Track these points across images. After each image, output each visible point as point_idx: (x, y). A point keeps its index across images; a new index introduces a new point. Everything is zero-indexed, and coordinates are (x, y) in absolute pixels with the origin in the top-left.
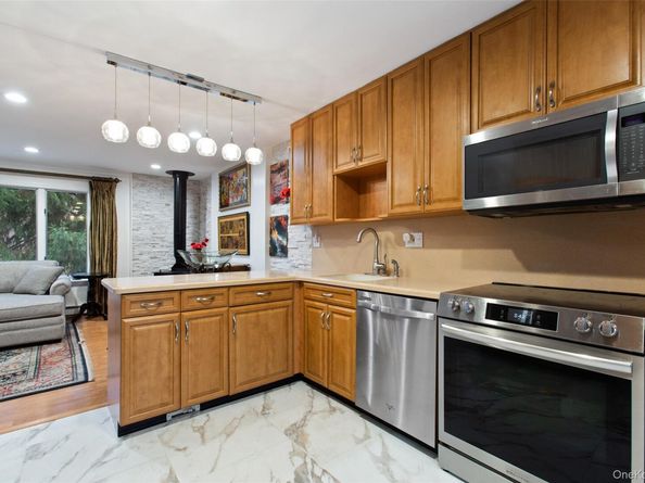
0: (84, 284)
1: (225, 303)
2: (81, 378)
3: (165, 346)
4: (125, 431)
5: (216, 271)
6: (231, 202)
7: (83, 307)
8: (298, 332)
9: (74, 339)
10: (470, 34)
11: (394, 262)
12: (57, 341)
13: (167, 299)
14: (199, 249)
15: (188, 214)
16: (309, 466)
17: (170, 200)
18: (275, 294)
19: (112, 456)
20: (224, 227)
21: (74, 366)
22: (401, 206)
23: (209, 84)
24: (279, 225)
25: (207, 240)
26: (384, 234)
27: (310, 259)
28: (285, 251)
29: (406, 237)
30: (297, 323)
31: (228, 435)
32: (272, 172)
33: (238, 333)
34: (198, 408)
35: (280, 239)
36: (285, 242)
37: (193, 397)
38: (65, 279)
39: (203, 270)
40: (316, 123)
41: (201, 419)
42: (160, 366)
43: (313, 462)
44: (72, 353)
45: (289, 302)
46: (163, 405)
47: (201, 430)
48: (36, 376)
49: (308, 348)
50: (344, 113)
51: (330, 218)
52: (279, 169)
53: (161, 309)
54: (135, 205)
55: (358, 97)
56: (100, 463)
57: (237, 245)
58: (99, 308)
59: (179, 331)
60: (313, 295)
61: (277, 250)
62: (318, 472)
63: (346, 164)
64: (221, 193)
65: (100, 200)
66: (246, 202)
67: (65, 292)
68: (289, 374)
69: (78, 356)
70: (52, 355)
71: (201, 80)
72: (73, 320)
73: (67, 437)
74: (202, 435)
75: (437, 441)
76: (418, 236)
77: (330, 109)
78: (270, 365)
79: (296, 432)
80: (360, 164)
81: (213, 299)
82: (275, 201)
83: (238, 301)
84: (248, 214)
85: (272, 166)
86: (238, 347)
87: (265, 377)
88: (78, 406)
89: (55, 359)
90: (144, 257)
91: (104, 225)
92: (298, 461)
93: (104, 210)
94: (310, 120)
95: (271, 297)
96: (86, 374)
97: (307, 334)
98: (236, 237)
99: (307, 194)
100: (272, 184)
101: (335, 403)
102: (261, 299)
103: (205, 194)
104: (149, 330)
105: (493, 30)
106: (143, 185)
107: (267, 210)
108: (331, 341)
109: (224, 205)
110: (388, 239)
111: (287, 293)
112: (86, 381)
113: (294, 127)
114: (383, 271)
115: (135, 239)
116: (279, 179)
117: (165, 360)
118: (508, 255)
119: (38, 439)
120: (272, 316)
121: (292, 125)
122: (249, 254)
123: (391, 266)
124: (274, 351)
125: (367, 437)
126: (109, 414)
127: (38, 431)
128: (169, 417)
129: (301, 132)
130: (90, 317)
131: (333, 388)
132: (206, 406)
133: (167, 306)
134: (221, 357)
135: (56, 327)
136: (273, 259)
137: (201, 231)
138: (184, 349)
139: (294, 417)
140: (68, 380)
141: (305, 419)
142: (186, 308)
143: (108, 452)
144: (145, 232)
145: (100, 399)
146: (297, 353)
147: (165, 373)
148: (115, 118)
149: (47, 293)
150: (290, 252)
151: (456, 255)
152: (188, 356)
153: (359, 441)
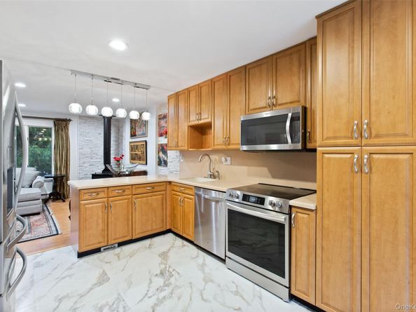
0: (51, 181)
1: (130, 193)
2: (55, 233)
3: (100, 214)
4: (81, 255)
5: (127, 175)
6: (137, 134)
7: (50, 195)
8: (169, 207)
9: (47, 213)
10: (245, 66)
11: (217, 172)
12: (38, 214)
13: (101, 192)
14: (118, 161)
15: (112, 139)
16: (167, 268)
17: (101, 131)
18: (156, 188)
19: (75, 265)
20: (133, 148)
21: (50, 227)
22: (218, 145)
23: (123, 81)
24: (163, 149)
25: (123, 156)
26: (214, 157)
27: (178, 168)
28: (166, 163)
29: (223, 159)
30: (168, 203)
31: (131, 257)
32: (159, 119)
33: (137, 208)
34: (116, 245)
35: (164, 156)
36: (166, 159)
37: (115, 239)
38: (40, 179)
39: (120, 175)
40: (180, 97)
41: (118, 250)
42: (98, 224)
43: (169, 267)
44: (47, 219)
45: (164, 192)
46: (99, 243)
47: (118, 256)
48: (30, 232)
49: (173, 216)
50: (193, 94)
51: (186, 148)
52: (163, 117)
53: (99, 196)
54: (81, 135)
55: (199, 87)
56: (70, 268)
57: (140, 159)
58: (60, 195)
59: (107, 207)
60: (176, 188)
61: (162, 162)
62: (171, 270)
63: (194, 121)
64: (132, 128)
65: (60, 132)
66: (145, 135)
67: (41, 186)
68: (164, 229)
69: (51, 221)
70: (36, 221)
71: (118, 80)
72: (45, 201)
73: (52, 259)
74: (119, 257)
75: (226, 256)
76: (229, 159)
77: (186, 91)
78: (154, 224)
79: (164, 255)
80: (200, 122)
81: (124, 191)
82: (161, 135)
83: (137, 192)
84: (146, 142)
85: (159, 115)
86: (137, 215)
87: (152, 230)
88: (57, 245)
89: (39, 223)
90: (86, 165)
91: (63, 146)
92: (163, 266)
93: (62, 138)
94: (177, 95)
95: (154, 190)
96: (57, 230)
97: (173, 209)
98: (139, 154)
99: (175, 135)
100: (159, 126)
101: (185, 243)
102: (149, 191)
103: (122, 127)
104: (93, 207)
105: (254, 67)
106: (85, 122)
107: (156, 140)
108: (184, 212)
109: (133, 135)
110: (216, 160)
111: (163, 188)
112: (58, 234)
113: (170, 97)
114: (213, 176)
115: (81, 154)
116: (163, 122)
117: (100, 221)
118: (265, 170)
119: (39, 259)
120: (155, 200)
121: (169, 96)
122: (146, 164)
123: (216, 174)
124: (155, 217)
125: (197, 257)
126: (72, 249)
127: (37, 256)
128: (102, 249)
129: (172, 101)
130: (54, 200)
131: (184, 235)
132: (121, 244)
133: (102, 195)
134: (128, 220)
135: (37, 206)
136: (160, 167)
137: (120, 149)
138: (110, 215)
139: (164, 249)
140: (48, 233)
141: (169, 249)
142: (111, 195)
143: (73, 264)
144: (87, 150)
145: (65, 242)
146: (168, 218)
147: (100, 227)
148: (75, 102)
149: (31, 186)
150: (169, 164)
151: (244, 169)
152: (111, 219)
153: (193, 258)
